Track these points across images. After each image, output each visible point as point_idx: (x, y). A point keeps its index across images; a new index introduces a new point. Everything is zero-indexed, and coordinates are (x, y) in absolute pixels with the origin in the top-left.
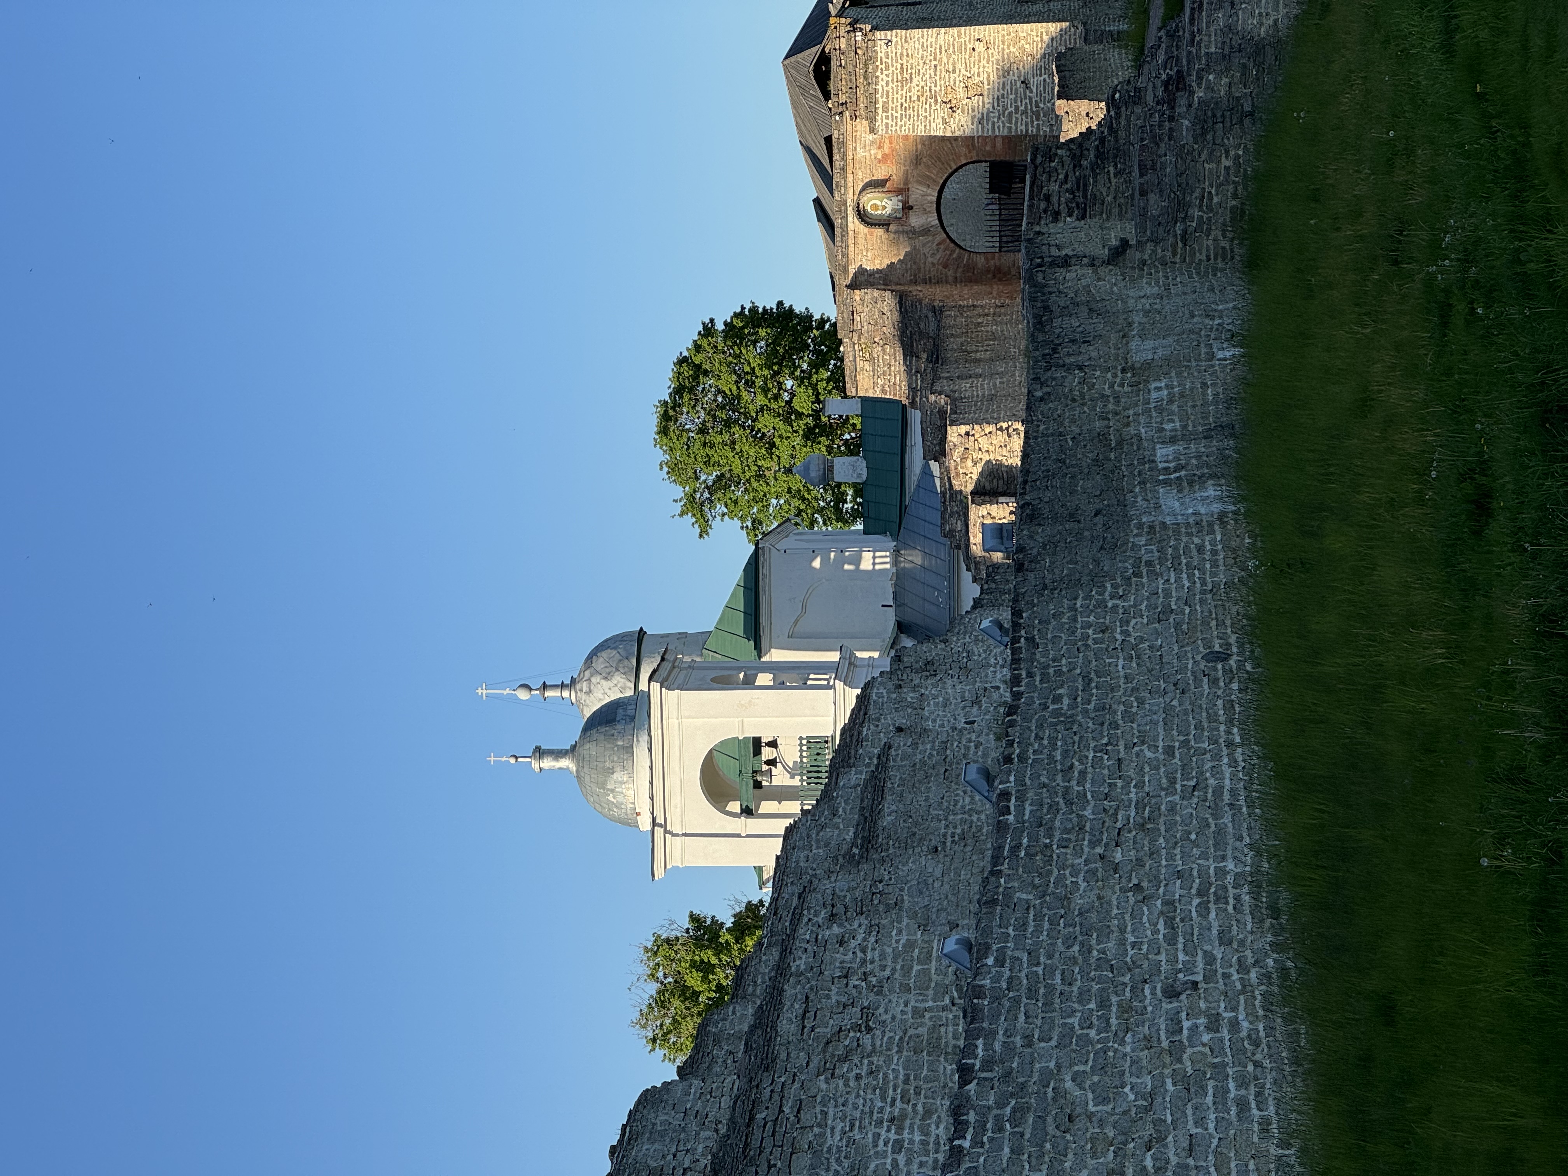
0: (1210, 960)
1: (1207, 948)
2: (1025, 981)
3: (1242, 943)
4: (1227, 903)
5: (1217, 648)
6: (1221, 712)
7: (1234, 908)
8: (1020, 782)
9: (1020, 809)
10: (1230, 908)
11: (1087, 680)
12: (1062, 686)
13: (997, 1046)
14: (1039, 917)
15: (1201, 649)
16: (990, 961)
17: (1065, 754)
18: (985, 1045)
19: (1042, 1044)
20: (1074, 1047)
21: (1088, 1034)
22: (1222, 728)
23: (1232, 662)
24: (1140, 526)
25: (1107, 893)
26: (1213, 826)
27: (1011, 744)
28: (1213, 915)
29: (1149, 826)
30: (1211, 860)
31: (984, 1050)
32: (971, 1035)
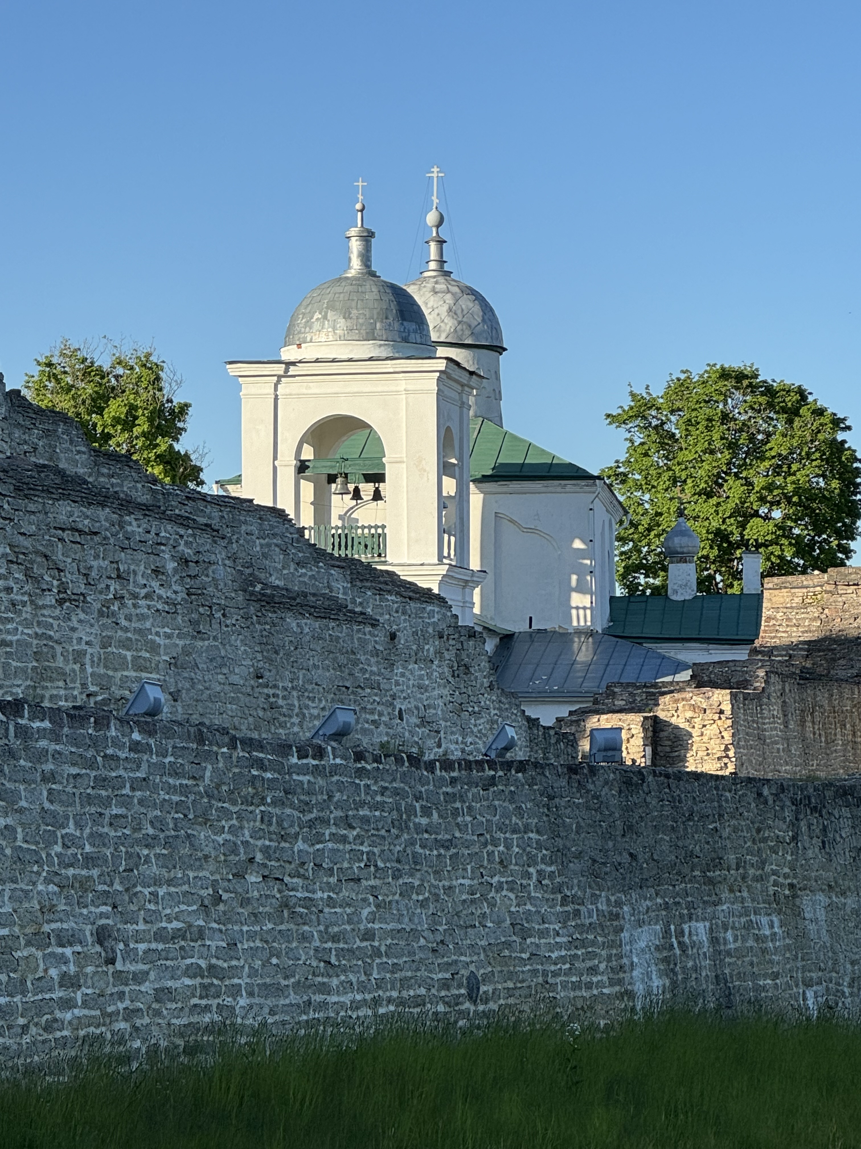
0: (139, 978)
1: (152, 975)
2: (114, 774)
3: (158, 1013)
4: (201, 998)
5: (483, 988)
6: (412, 993)
7: (195, 1005)
8: (335, 770)
9: (304, 770)
10: (195, 1001)
11: (447, 845)
12: (440, 816)
13: (43, 743)
14: (184, 790)
15: (482, 971)
16: (136, 736)
17: (365, 820)
18: (45, 729)
19: (45, 793)
20: (43, 827)
21: (56, 843)
22: (395, 994)
23: (467, 1005)
24: (619, 904)
25: (212, 866)
26: (286, 983)
27: (377, 760)
28: (188, 982)
29: (286, 913)
30: (248, 980)
31: (38, 729)
32: (54, 714)
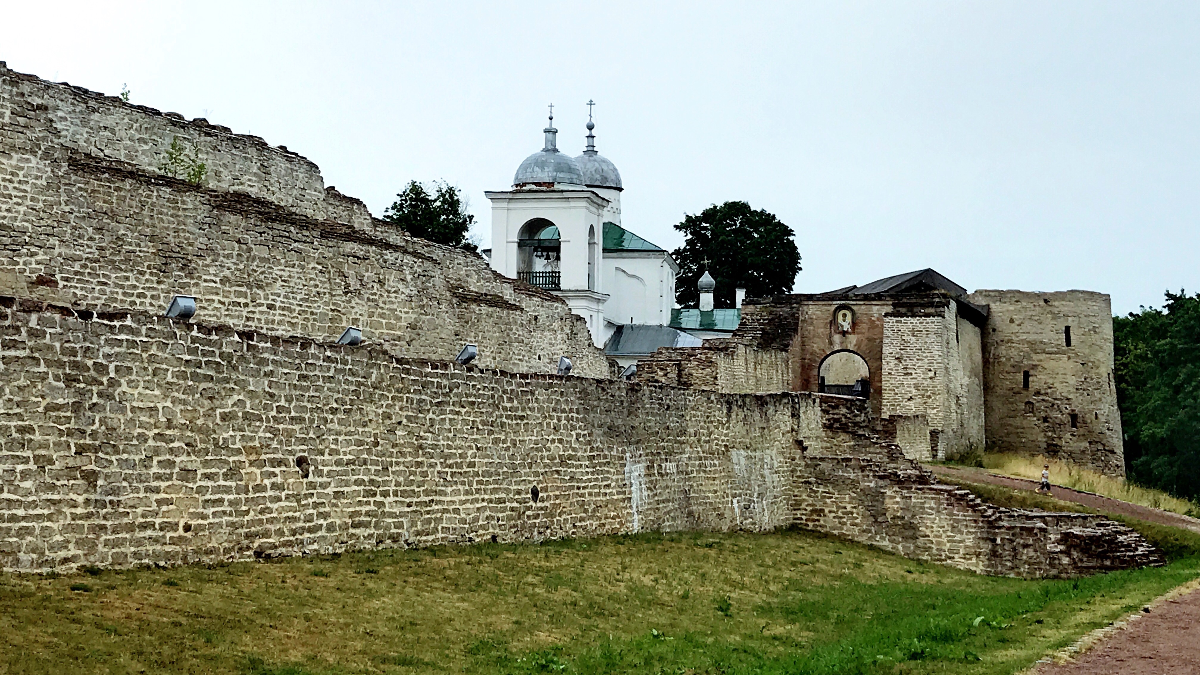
0: (324, 486)
1: (332, 485)
2: (312, 374)
3: (336, 505)
4: (364, 497)
5: (540, 495)
6: (497, 496)
7: (360, 501)
8: (453, 376)
9: (437, 375)
10: (360, 499)
11: (522, 418)
12: (519, 403)
13: (266, 355)
14: (359, 384)
15: (541, 485)
16: (328, 353)
17: (473, 403)
18: (267, 348)
19: (266, 383)
20: (264, 402)
21: (272, 410)
22: (486, 497)
23: (531, 503)
24: (624, 452)
25: (373, 425)
26: (418, 489)
27: (481, 371)
28: (356, 488)
29: (420, 452)
30: (395, 488)
31: (263, 348)
32: (275, 340)
